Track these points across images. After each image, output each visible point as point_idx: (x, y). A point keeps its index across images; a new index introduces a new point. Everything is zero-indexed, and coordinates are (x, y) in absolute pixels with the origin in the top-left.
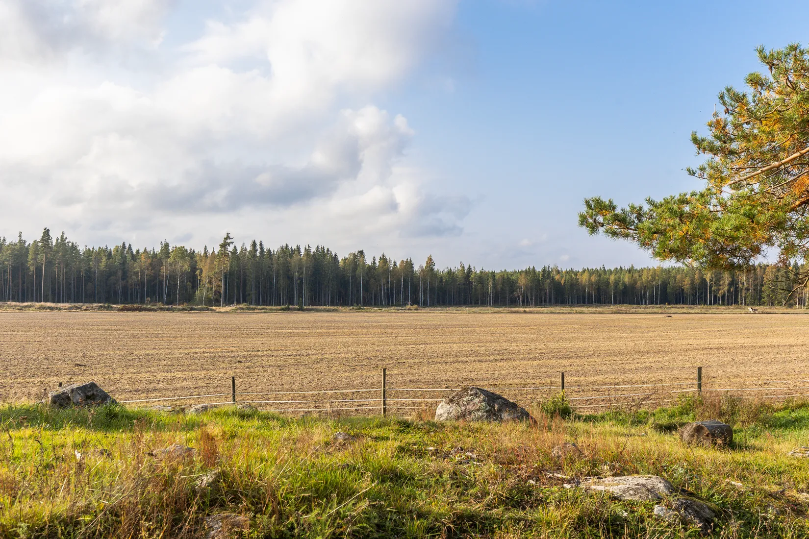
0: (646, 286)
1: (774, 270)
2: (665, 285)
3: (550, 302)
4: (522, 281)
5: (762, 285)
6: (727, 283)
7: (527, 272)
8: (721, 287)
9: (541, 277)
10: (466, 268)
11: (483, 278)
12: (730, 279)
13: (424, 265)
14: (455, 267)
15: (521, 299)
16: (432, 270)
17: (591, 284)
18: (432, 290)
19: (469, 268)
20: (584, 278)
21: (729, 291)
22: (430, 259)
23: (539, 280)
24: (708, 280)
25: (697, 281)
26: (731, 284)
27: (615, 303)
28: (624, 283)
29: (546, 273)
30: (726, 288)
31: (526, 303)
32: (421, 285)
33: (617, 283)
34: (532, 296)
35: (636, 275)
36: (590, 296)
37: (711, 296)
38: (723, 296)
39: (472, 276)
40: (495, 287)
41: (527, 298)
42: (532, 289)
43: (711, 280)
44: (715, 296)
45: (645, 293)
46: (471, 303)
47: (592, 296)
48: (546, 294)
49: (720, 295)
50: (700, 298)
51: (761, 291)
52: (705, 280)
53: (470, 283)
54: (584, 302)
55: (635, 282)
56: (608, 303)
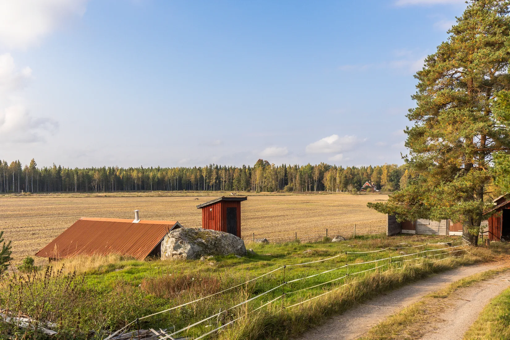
0: (170, 180)
1: (239, 171)
2: (180, 178)
3: (114, 189)
4: (96, 176)
5: (233, 179)
6: (214, 178)
7: (99, 170)
8: (211, 180)
9: (108, 173)
10: (58, 167)
11: (69, 174)
12: (216, 176)
13: (29, 165)
14: (49, 166)
15: (96, 187)
16: (34, 168)
17: (138, 178)
18: (35, 182)
19: (60, 167)
20: (134, 174)
21: (216, 182)
22: (33, 161)
23: (107, 176)
24: (204, 176)
25: (199, 177)
26: (217, 179)
27: (153, 190)
28: (158, 178)
29: (112, 171)
30: (214, 181)
31: (99, 190)
32: (27, 177)
33: (154, 177)
34: (103, 186)
35: (164, 173)
36: (138, 185)
37: (206, 185)
38: (213, 186)
39: (62, 173)
40: (78, 180)
41: (100, 187)
42: (103, 181)
43: (206, 176)
44: (208, 185)
45: (170, 183)
46: (62, 190)
47: (139, 185)
48: (111, 184)
49: (211, 185)
50: (200, 186)
51: (232, 182)
52: (203, 176)
53: (61, 177)
54: (134, 189)
55: (164, 177)
56: (149, 189)
